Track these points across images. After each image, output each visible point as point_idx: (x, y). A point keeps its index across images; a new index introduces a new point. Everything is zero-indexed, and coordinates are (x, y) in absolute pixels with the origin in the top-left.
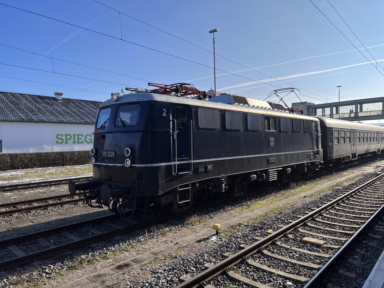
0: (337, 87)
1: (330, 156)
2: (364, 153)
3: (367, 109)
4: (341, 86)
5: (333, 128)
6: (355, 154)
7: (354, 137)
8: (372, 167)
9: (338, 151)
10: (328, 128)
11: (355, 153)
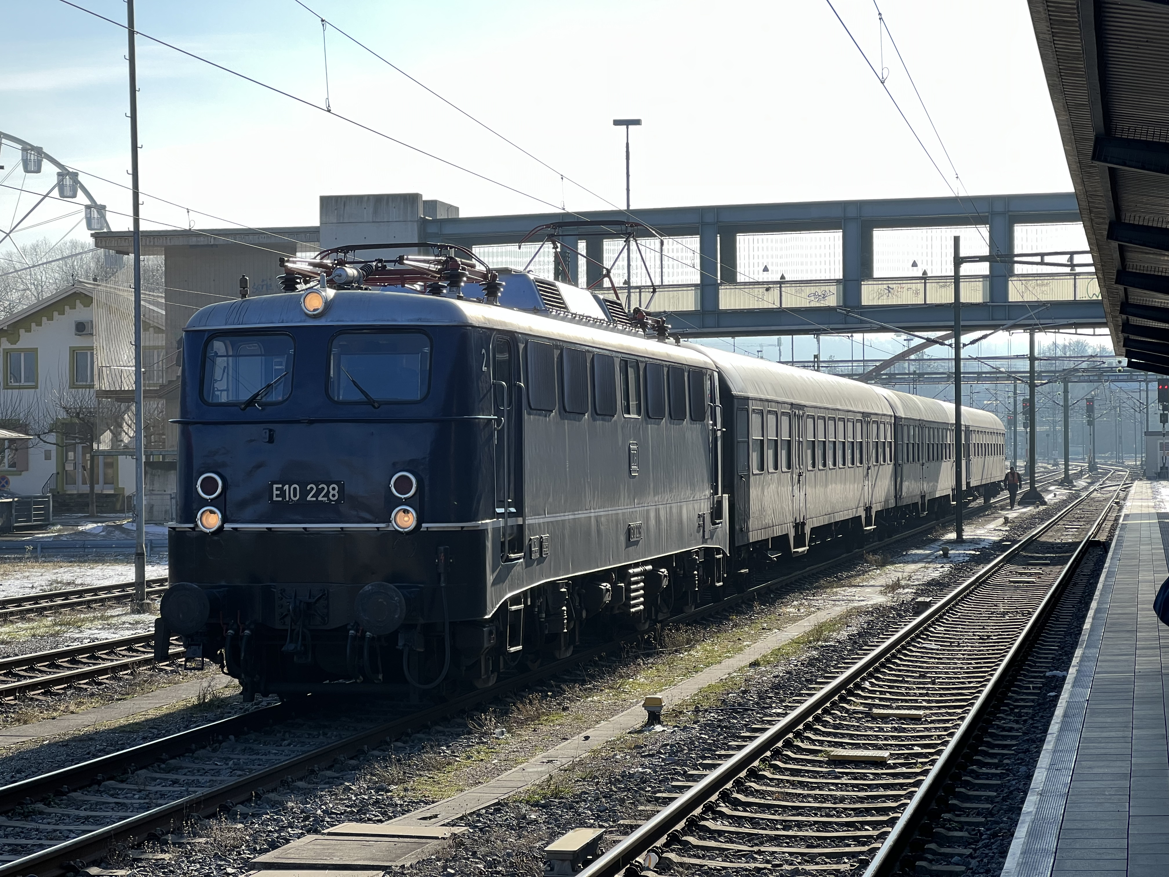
0: (617, 123)
1: (741, 530)
2: (826, 523)
3: (766, 269)
4: (637, 122)
5: (750, 401)
6: (803, 524)
7: (799, 441)
8: (868, 590)
9: (762, 510)
10: (735, 400)
11: (802, 521)
